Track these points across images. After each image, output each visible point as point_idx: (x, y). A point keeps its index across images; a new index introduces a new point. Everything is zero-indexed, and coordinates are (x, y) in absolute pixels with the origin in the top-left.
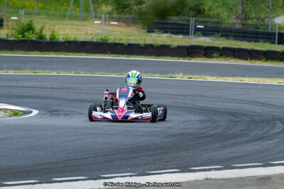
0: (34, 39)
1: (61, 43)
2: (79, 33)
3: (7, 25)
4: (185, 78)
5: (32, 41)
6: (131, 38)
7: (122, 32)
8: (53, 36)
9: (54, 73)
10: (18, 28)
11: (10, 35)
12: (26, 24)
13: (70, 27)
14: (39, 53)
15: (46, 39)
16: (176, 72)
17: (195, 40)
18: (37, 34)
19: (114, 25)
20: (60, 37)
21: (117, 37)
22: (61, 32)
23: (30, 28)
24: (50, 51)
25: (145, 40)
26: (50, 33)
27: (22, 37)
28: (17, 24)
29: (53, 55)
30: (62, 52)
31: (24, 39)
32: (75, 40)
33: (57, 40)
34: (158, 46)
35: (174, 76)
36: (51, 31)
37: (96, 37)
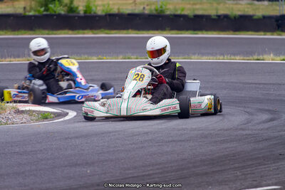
0: (63, 13)
1: (100, 17)
2: (124, 2)
4: (278, 60)
5: (59, 15)
6: (198, 6)
8: (88, 7)
9: (95, 60)
11: (28, 8)
14: (70, 32)
15: (78, 13)
16: (264, 52)
18: (66, 5)
20: (98, 8)
21: (177, 7)
22: (99, 3)
24: (84, 28)
25: (217, 10)
26: (84, 4)
27: (45, 10)
29: (89, 34)
30: (102, 30)
31: (48, 13)
32: (119, 11)
33: (95, 13)
34: (235, 17)
35: (261, 57)
36: (85, 1)
37: (149, 7)
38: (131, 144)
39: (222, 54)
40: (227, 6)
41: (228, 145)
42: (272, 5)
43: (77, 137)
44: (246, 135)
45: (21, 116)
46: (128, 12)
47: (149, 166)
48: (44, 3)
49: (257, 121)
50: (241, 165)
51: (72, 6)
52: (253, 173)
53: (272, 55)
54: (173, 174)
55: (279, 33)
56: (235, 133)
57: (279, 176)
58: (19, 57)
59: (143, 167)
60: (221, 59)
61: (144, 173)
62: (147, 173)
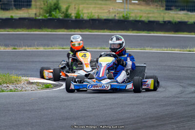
0: (61, 18)
1: (86, 21)
2: (102, 11)
3: (36, 5)
5: (59, 19)
6: (151, 15)
7: (141, 11)
8: (78, 15)
10: (45, 7)
11: (38, 14)
12: (53, 4)
13: (93, 6)
14: (66, 30)
15: (72, 18)
16: (194, 46)
18: (63, 13)
19: (134, 3)
20: (85, 15)
21: (137, 15)
22: (85, 11)
23: (56, 7)
24: (75, 28)
25: (164, 17)
26: (76, 12)
27: (49, 16)
28: (44, 4)
30: (87, 29)
31: (51, 18)
32: (98, 18)
33: (82, 18)
34: (175, 23)
35: (192, 50)
36: (76, 10)
37: (118, 15)
38: (104, 106)
39: (166, 47)
40: (170, 15)
41: (169, 108)
43: (68, 101)
44: (180, 101)
45: (31, 86)
46: (104, 18)
47: (115, 120)
48: (49, 11)
49: (188, 92)
50: (176, 121)
51: (67, 13)
52: (185, 127)
56: (173, 100)
58: (31, 46)
59: (111, 121)
60: (165, 50)
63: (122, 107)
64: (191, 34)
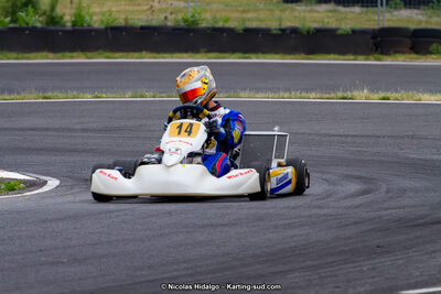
0: (39, 25)
1: (98, 31)
2: (136, 8)
4: (375, 98)
5: (34, 29)
6: (250, 15)
7: (227, 5)
8: (79, 17)
9: (88, 98)
14: (51, 55)
15: (65, 26)
16: (353, 87)
17: (388, 16)
18: (44, 13)
20: (95, 18)
21: (218, 16)
22: (96, 9)
23: (28, 1)
24: (72, 50)
25: (280, 20)
26: (73, 11)
27: (12, 21)
29: (79, 59)
30: (101, 51)
31: (16, 25)
32: (127, 23)
33: (89, 25)
34: (308, 32)
35: (349, 94)
36: (74, 6)
37: (173, 16)
38: (145, 230)
39: (288, 90)
41: (296, 232)
42: (366, 13)
43: (60, 219)
44: (325, 215)
46: (140, 24)
47: (172, 263)
48: (10, 10)
49: (343, 195)
51: (54, 14)
52: (335, 276)
53: (365, 91)
54: (210, 276)
55: (376, 56)
56: (307, 213)
57: (376, 279)
59: (163, 265)
60: (285, 97)
61: (165, 276)
62: (169, 275)
63: (188, 232)
64: (346, 57)
